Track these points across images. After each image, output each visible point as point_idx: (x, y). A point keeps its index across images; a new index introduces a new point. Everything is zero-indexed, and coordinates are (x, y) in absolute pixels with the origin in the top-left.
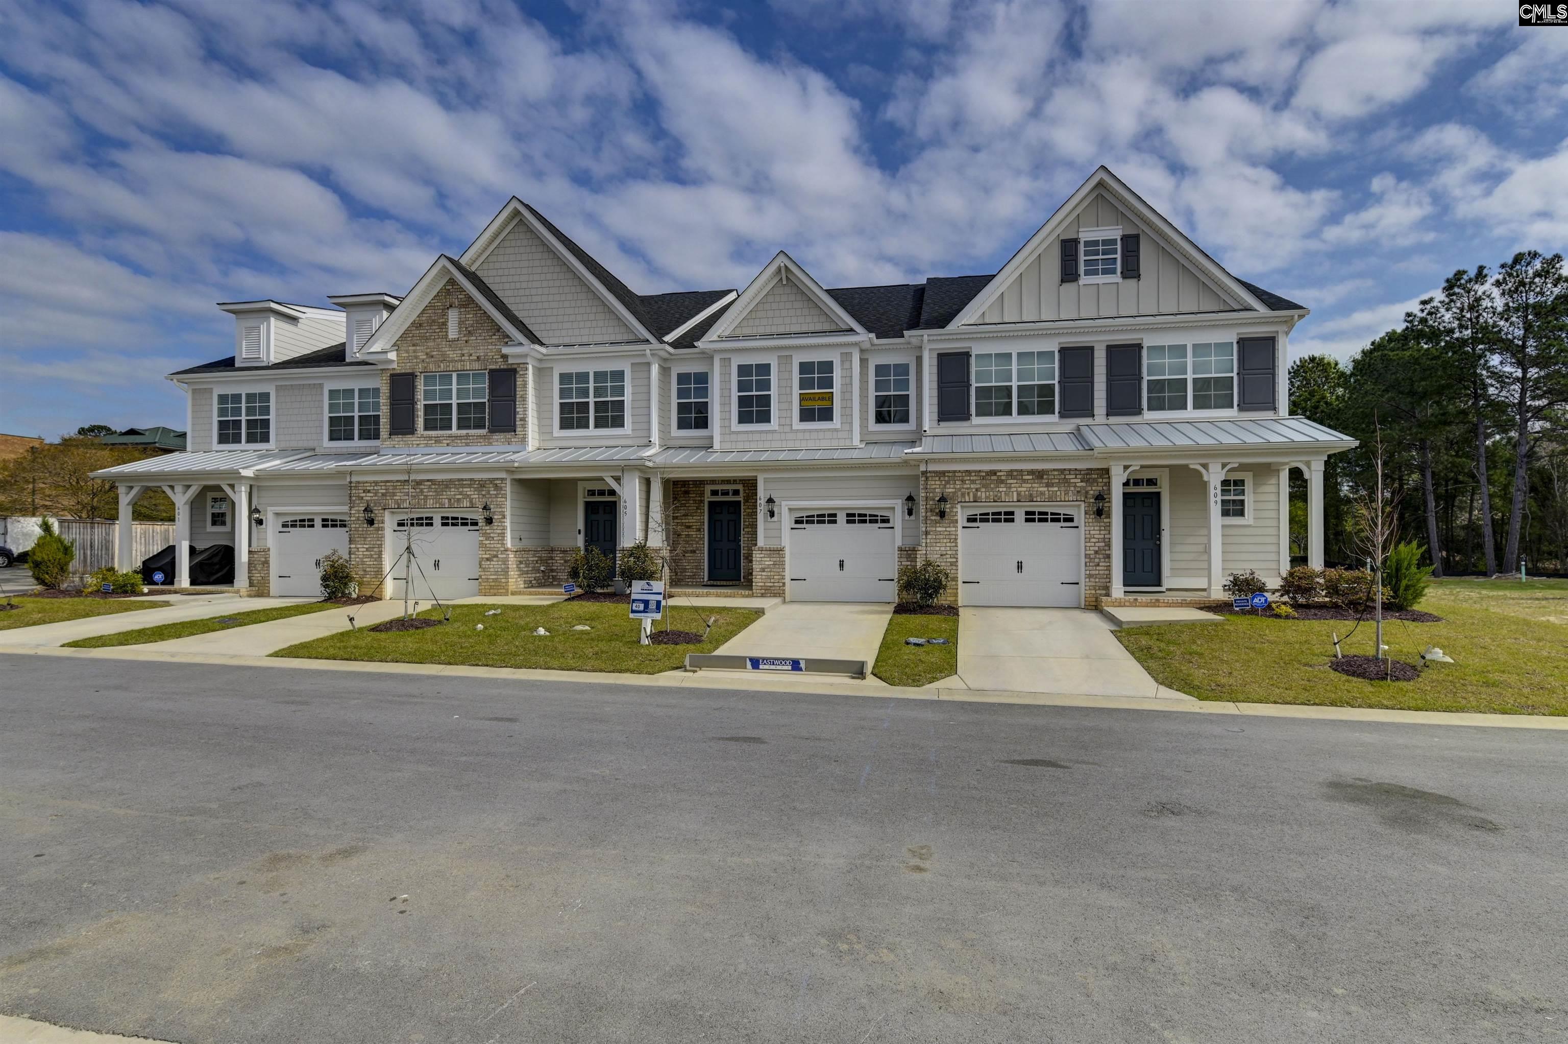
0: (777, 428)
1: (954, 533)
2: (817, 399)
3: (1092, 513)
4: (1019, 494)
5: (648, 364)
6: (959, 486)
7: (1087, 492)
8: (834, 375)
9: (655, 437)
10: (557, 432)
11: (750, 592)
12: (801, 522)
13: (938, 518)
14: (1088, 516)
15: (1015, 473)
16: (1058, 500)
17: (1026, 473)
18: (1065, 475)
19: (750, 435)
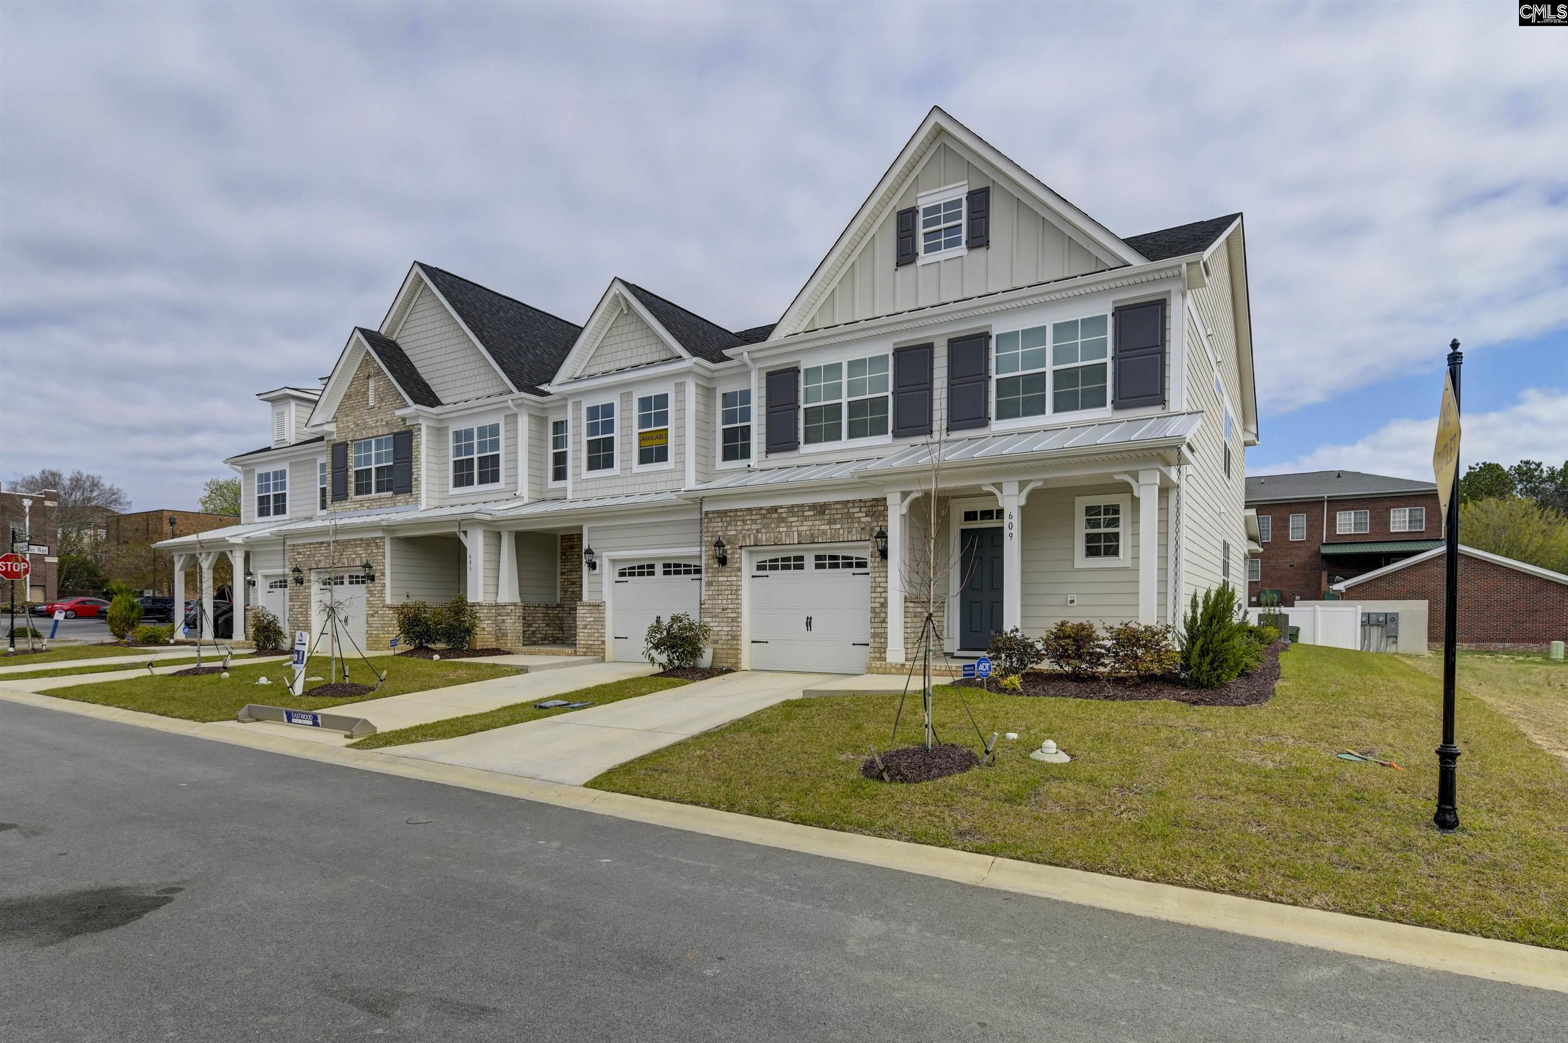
0: (618, 473)
1: (738, 583)
2: (653, 438)
3: (877, 555)
4: (799, 535)
5: (516, 415)
6: (740, 528)
7: (872, 529)
8: (669, 409)
9: (522, 490)
10: (451, 489)
11: (573, 650)
12: (624, 574)
13: (720, 566)
14: (873, 559)
15: (796, 509)
16: (841, 540)
17: (807, 508)
18: (848, 509)
19: (594, 483)
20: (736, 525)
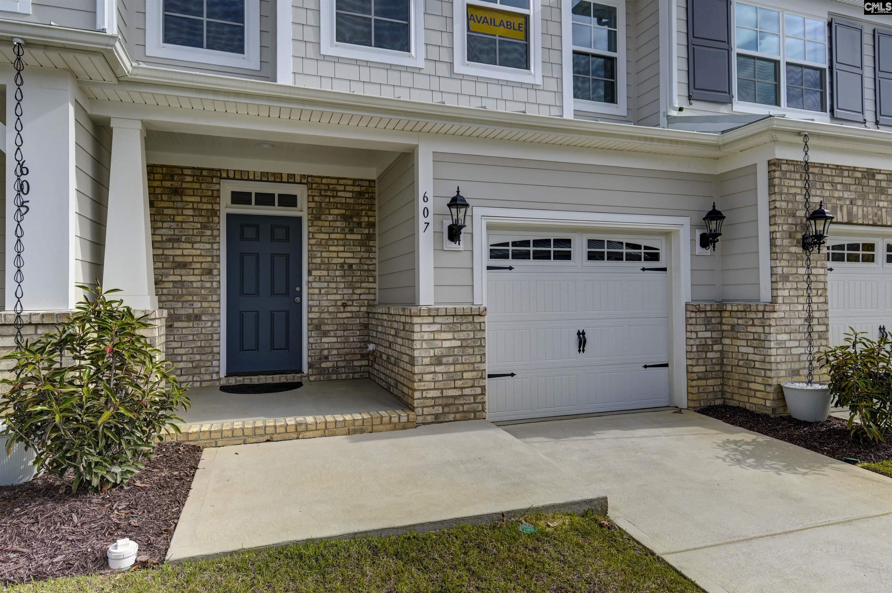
0: (421, 63)
1: (822, 278)
2: (497, 23)
11: (411, 416)
12: (504, 256)
13: (800, 250)
19: (365, 71)
20: (823, 188)
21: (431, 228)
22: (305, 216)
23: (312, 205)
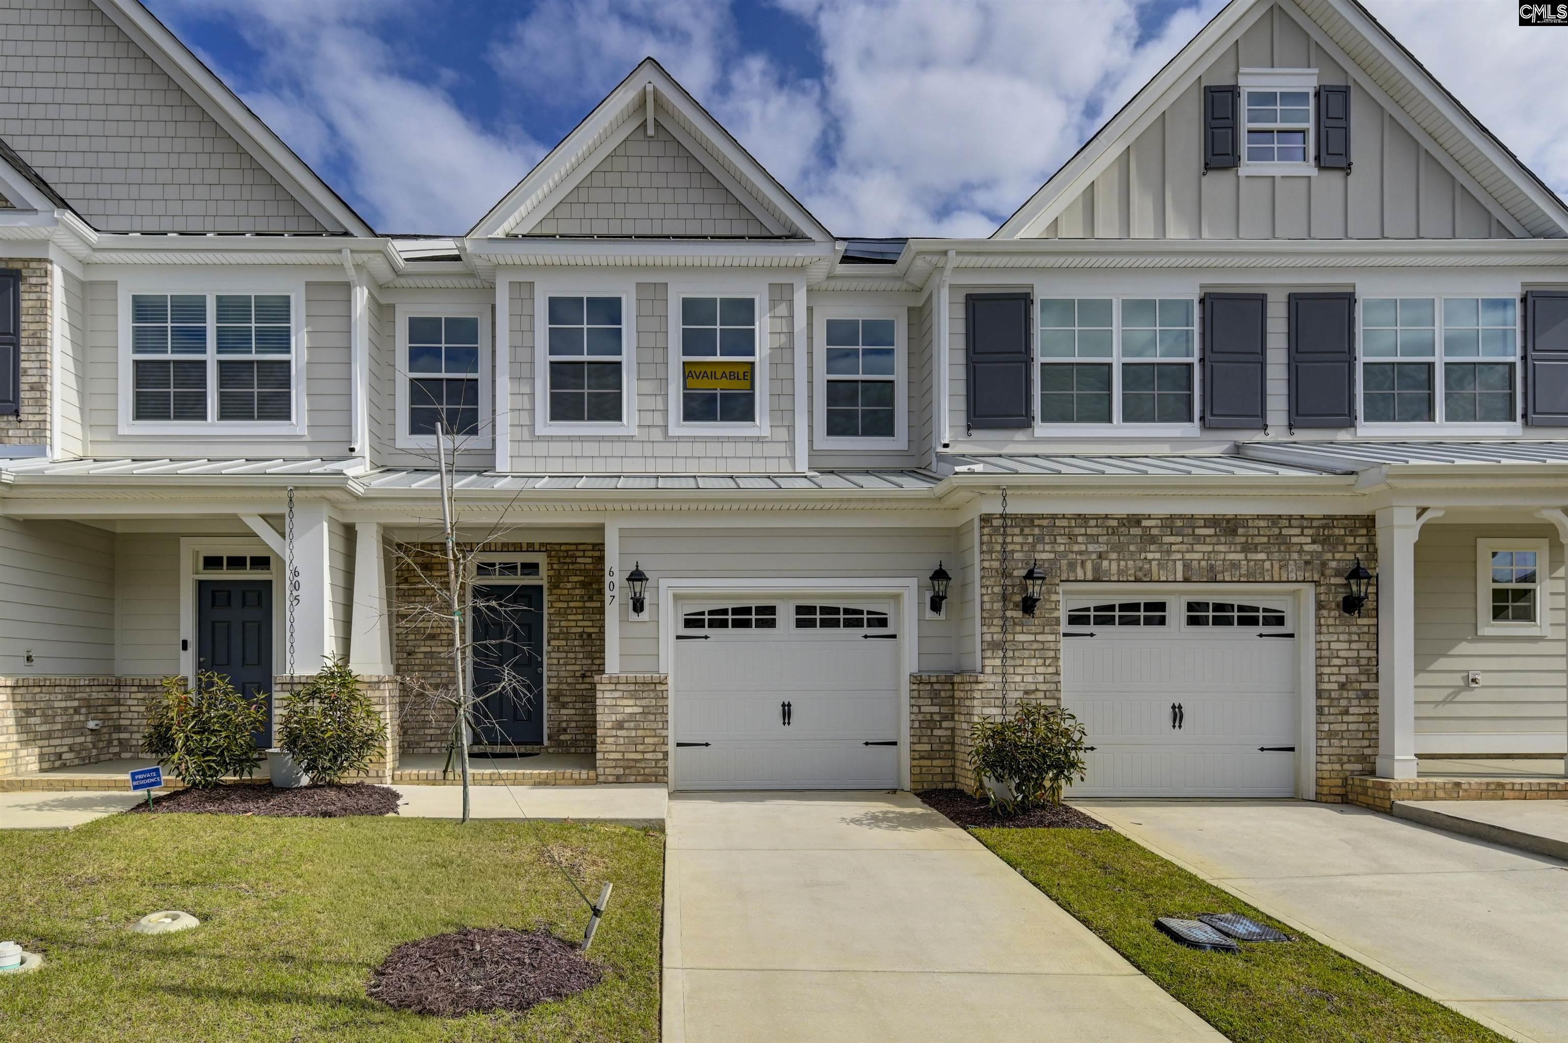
0: (635, 432)
1: (1052, 646)
2: (718, 376)
3: (1333, 605)
4: (1187, 566)
5: (347, 287)
6: (1062, 548)
7: (1324, 564)
8: (757, 327)
9: (362, 442)
10: (127, 425)
11: (592, 774)
12: (699, 624)
13: (1018, 614)
14: (1325, 613)
15: (1179, 523)
16: (1267, 578)
17: (1202, 523)
18: (1280, 528)
19: (577, 445)
20: (1055, 542)
21: (616, 599)
22: (545, 583)
23: (552, 573)
